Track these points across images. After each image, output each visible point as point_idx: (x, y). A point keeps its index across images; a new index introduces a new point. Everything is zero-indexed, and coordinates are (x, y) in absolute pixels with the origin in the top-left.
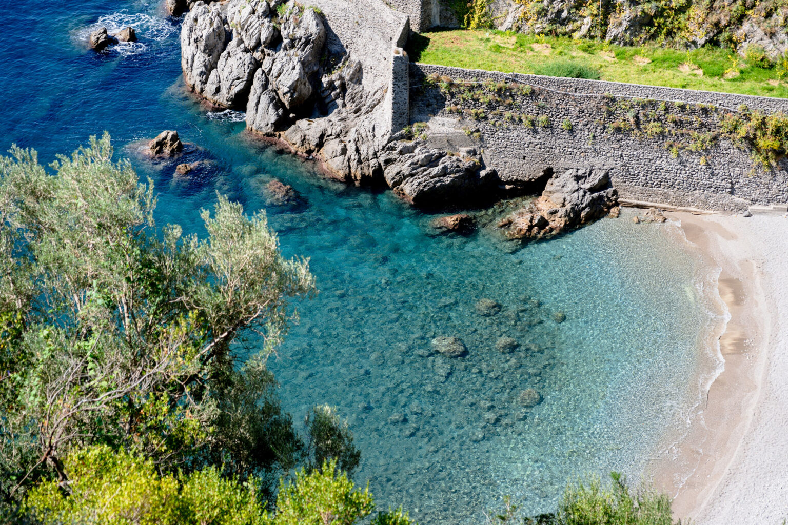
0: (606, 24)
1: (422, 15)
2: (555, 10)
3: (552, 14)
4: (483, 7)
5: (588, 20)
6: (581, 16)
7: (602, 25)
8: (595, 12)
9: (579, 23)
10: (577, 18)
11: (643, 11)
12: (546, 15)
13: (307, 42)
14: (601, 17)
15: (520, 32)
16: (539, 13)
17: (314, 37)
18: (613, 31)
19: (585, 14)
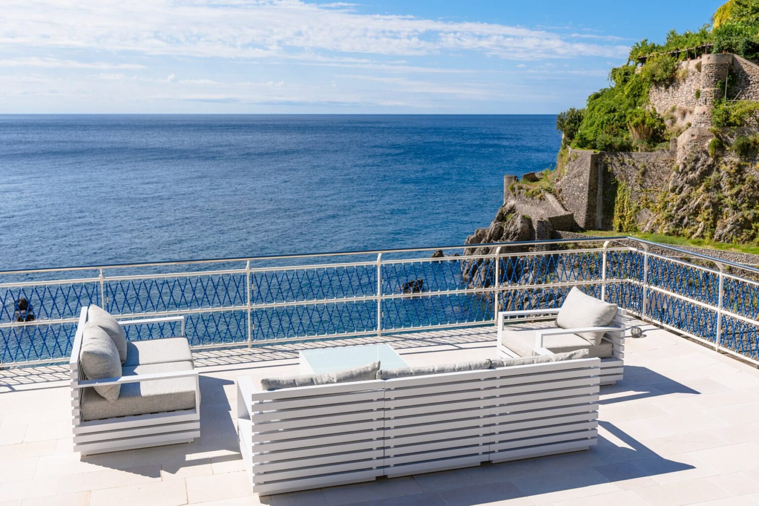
0: (715, 227)
1: (586, 219)
2: (679, 217)
3: (676, 220)
4: (631, 217)
5: (702, 224)
6: (698, 222)
7: (711, 228)
8: (706, 217)
9: (696, 227)
10: (695, 223)
11: (743, 216)
12: (671, 221)
13: (515, 235)
14: (711, 221)
15: (654, 233)
16: (666, 218)
17: (519, 231)
18: (719, 231)
19: (700, 220)
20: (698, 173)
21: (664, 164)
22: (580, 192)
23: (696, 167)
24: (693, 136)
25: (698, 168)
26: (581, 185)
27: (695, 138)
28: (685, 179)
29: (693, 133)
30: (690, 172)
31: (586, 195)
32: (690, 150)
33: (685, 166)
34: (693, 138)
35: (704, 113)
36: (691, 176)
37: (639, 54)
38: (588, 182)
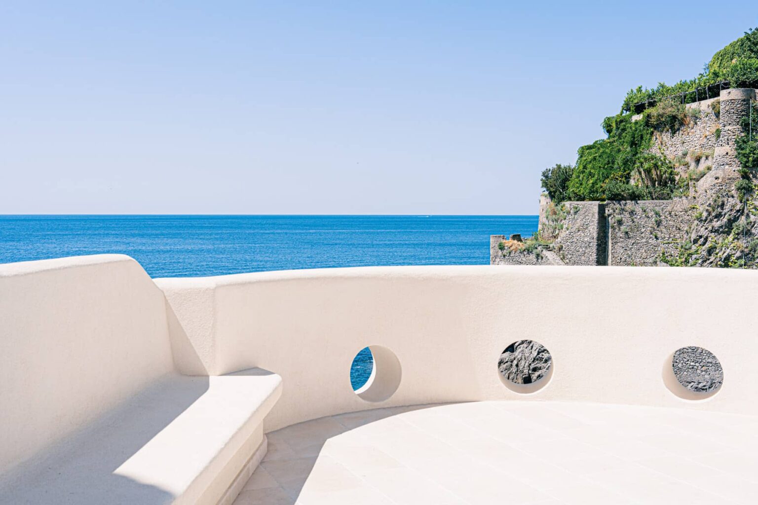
20: (725, 220)
21: (683, 213)
22: (586, 247)
23: (723, 213)
24: (716, 178)
25: (725, 214)
26: (586, 239)
27: (720, 180)
28: (710, 228)
29: (717, 175)
30: (716, 220)
31: (595, 250)
32: (714, 195)
33: (709, 214)
34: (717, 181)
35: (727, 154)
36: (717, 224)
37: (636, 101)
38: (595, 235)
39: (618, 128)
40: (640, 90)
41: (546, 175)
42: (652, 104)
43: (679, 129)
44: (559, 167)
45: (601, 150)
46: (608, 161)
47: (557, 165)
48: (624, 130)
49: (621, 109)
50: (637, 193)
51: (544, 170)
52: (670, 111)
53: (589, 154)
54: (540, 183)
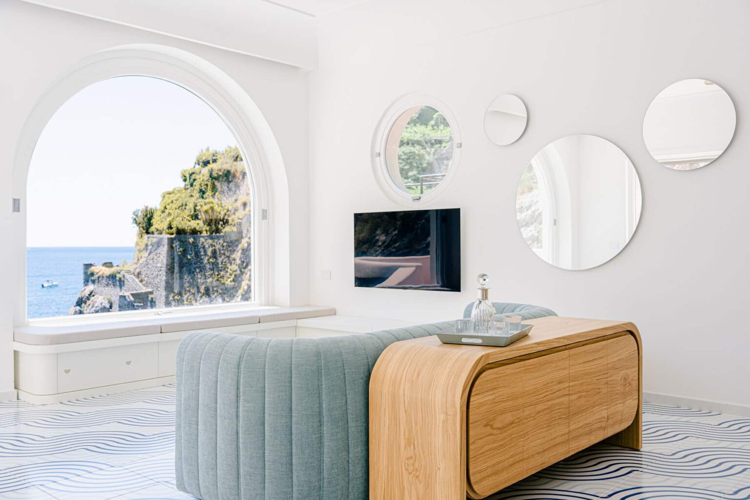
22: (158, 272)
26: (158, 265)
31: (164, 273)
37: (204, 158)
38: (165, 261)
39: (190, 178)
40: (208, 149)
41: (136, 213)
42: (215, 161)
43: (232, 181)
44: (147, 207)
45: (178, 195)
46: (182, 204)
47: (145, 206)
48: (195, 180)
49: (194, 164)
50: (197, 229)
51: (134, 210)
52: (227, 167)
53: (169, 198)
54: (132, 220)
